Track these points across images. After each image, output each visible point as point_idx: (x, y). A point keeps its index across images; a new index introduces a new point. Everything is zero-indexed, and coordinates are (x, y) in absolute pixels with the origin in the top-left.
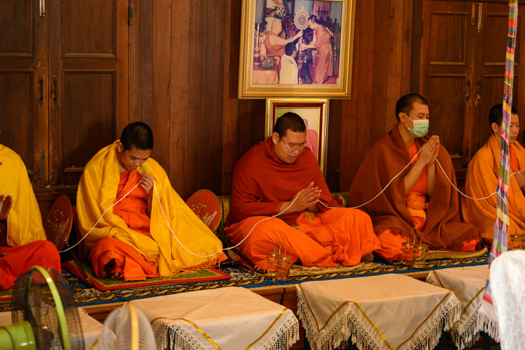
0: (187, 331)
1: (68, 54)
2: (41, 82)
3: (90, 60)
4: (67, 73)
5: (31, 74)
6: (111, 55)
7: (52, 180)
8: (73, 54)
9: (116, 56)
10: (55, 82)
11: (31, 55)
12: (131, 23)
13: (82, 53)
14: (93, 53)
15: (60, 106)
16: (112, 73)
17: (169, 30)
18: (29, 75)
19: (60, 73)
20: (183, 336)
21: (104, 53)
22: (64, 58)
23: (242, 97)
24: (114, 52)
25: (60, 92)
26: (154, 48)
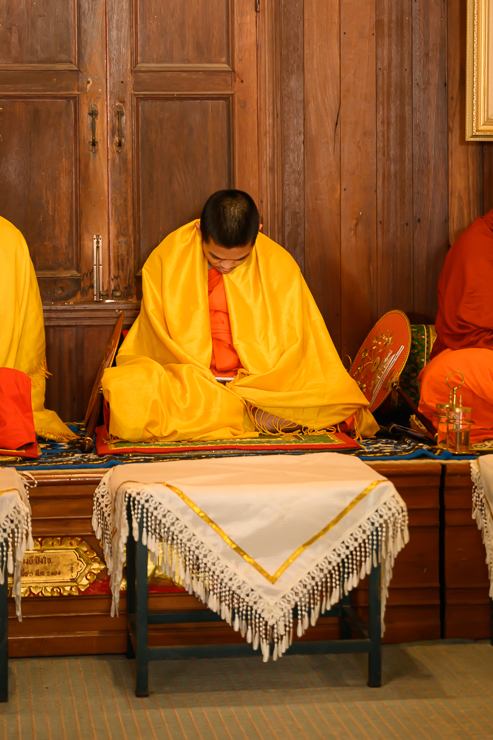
0: (166, 506)
1: (142, 66)
2: (93, 114)
3: (185, 74)
4: (142, 99)
5: (76, 99)
6: (225, 66)
7: (115, 290)
8: (153, 66)
9: (233, 68)
10: (119, 114)
11: (76, 68)
12: (260, 7)
13: (172, 62)
14: (189, 62)
15: (130, 156)
16: (227, 98)
17: (336, 20)
18: (72, 102)
19: (128, 99)
20: (159, 514)
21: (211, 62)
22: (136, 72)
23: (473, 136)
24: (230, 61)
25: (127, 132)
26: (306, 51)
